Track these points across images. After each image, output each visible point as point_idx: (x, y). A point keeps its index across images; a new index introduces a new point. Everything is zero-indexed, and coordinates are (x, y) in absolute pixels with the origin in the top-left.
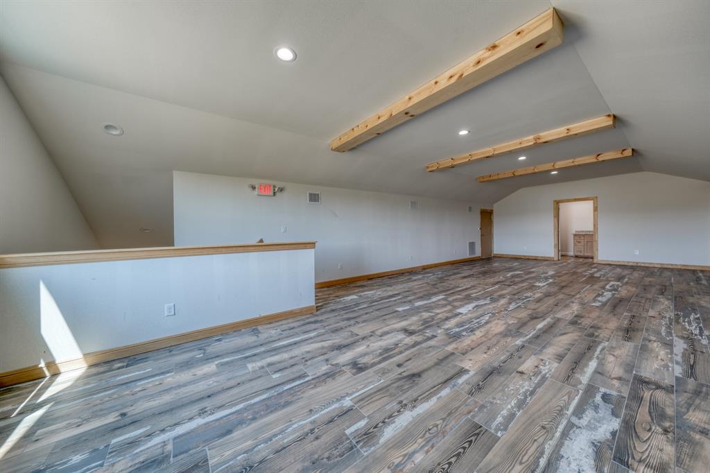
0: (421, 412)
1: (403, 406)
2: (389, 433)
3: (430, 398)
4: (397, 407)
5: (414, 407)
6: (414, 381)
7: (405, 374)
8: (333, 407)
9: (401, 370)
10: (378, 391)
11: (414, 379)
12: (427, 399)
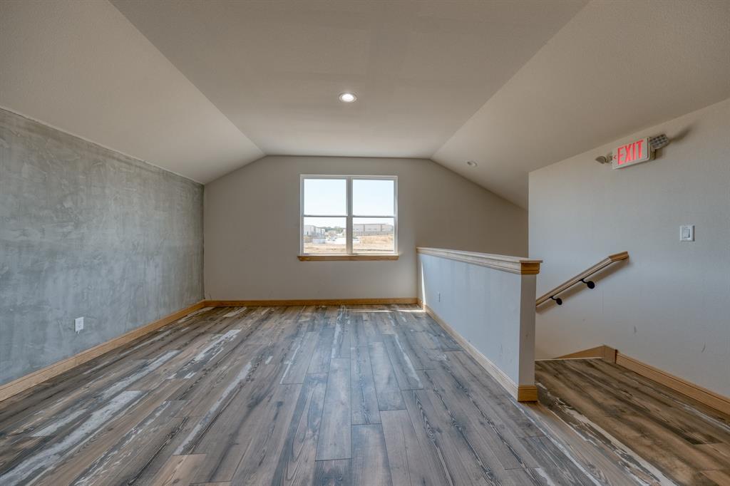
0: (233, 383)
1: (249, 378)
2: (249, 366)
3: (229, 394)
4: (252, 377)
5: (240, 383)
6: (252, 399)
7: (266, 399)
8: (294, 356)
9: (274, 400)
10: (276, 376)
11: (254, 400)
12: (232, 393)
